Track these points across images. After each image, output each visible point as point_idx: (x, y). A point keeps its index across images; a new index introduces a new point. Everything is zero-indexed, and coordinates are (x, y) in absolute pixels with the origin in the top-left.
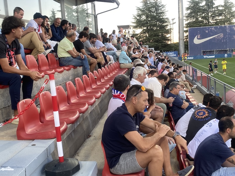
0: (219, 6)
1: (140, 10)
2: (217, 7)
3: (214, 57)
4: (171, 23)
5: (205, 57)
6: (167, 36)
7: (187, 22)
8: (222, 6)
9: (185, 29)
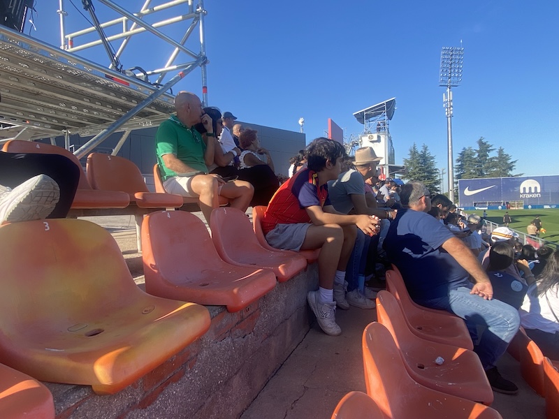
0: (493, 158)
1: (408, 162)
2: (491, 159)
3: (487, 208)
4: (441, 173)
5: (477, 208)
6: (436, 187)
7: (457, 174)
8: (496, 158)
9: (455, 180)
